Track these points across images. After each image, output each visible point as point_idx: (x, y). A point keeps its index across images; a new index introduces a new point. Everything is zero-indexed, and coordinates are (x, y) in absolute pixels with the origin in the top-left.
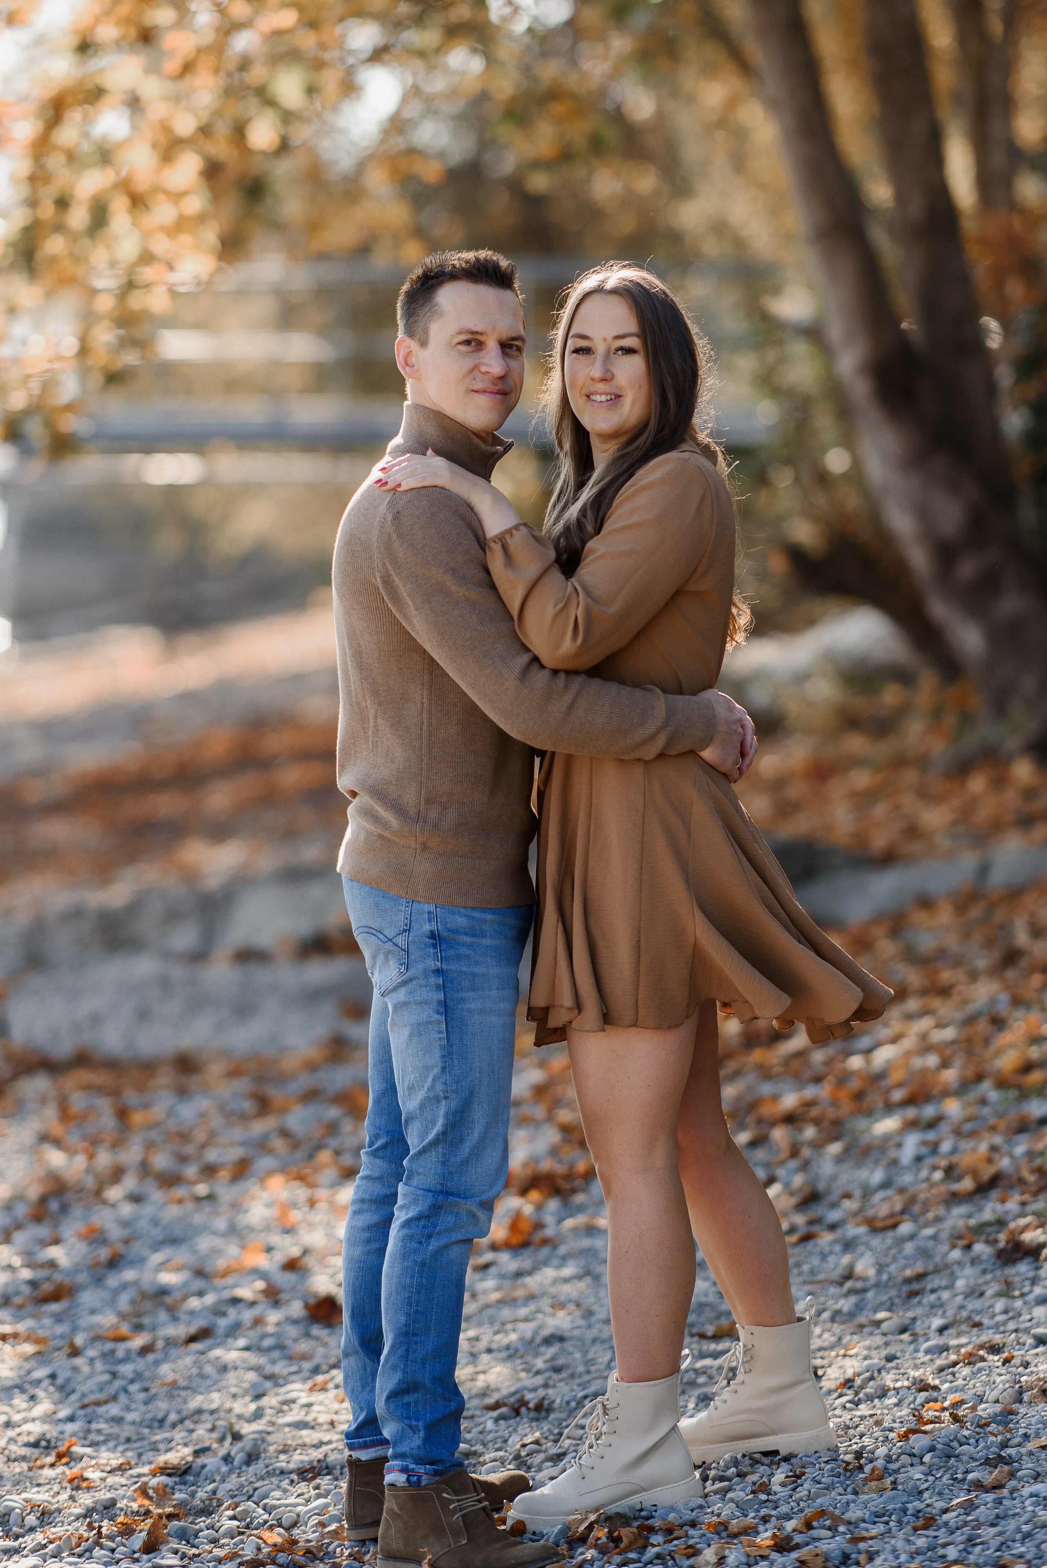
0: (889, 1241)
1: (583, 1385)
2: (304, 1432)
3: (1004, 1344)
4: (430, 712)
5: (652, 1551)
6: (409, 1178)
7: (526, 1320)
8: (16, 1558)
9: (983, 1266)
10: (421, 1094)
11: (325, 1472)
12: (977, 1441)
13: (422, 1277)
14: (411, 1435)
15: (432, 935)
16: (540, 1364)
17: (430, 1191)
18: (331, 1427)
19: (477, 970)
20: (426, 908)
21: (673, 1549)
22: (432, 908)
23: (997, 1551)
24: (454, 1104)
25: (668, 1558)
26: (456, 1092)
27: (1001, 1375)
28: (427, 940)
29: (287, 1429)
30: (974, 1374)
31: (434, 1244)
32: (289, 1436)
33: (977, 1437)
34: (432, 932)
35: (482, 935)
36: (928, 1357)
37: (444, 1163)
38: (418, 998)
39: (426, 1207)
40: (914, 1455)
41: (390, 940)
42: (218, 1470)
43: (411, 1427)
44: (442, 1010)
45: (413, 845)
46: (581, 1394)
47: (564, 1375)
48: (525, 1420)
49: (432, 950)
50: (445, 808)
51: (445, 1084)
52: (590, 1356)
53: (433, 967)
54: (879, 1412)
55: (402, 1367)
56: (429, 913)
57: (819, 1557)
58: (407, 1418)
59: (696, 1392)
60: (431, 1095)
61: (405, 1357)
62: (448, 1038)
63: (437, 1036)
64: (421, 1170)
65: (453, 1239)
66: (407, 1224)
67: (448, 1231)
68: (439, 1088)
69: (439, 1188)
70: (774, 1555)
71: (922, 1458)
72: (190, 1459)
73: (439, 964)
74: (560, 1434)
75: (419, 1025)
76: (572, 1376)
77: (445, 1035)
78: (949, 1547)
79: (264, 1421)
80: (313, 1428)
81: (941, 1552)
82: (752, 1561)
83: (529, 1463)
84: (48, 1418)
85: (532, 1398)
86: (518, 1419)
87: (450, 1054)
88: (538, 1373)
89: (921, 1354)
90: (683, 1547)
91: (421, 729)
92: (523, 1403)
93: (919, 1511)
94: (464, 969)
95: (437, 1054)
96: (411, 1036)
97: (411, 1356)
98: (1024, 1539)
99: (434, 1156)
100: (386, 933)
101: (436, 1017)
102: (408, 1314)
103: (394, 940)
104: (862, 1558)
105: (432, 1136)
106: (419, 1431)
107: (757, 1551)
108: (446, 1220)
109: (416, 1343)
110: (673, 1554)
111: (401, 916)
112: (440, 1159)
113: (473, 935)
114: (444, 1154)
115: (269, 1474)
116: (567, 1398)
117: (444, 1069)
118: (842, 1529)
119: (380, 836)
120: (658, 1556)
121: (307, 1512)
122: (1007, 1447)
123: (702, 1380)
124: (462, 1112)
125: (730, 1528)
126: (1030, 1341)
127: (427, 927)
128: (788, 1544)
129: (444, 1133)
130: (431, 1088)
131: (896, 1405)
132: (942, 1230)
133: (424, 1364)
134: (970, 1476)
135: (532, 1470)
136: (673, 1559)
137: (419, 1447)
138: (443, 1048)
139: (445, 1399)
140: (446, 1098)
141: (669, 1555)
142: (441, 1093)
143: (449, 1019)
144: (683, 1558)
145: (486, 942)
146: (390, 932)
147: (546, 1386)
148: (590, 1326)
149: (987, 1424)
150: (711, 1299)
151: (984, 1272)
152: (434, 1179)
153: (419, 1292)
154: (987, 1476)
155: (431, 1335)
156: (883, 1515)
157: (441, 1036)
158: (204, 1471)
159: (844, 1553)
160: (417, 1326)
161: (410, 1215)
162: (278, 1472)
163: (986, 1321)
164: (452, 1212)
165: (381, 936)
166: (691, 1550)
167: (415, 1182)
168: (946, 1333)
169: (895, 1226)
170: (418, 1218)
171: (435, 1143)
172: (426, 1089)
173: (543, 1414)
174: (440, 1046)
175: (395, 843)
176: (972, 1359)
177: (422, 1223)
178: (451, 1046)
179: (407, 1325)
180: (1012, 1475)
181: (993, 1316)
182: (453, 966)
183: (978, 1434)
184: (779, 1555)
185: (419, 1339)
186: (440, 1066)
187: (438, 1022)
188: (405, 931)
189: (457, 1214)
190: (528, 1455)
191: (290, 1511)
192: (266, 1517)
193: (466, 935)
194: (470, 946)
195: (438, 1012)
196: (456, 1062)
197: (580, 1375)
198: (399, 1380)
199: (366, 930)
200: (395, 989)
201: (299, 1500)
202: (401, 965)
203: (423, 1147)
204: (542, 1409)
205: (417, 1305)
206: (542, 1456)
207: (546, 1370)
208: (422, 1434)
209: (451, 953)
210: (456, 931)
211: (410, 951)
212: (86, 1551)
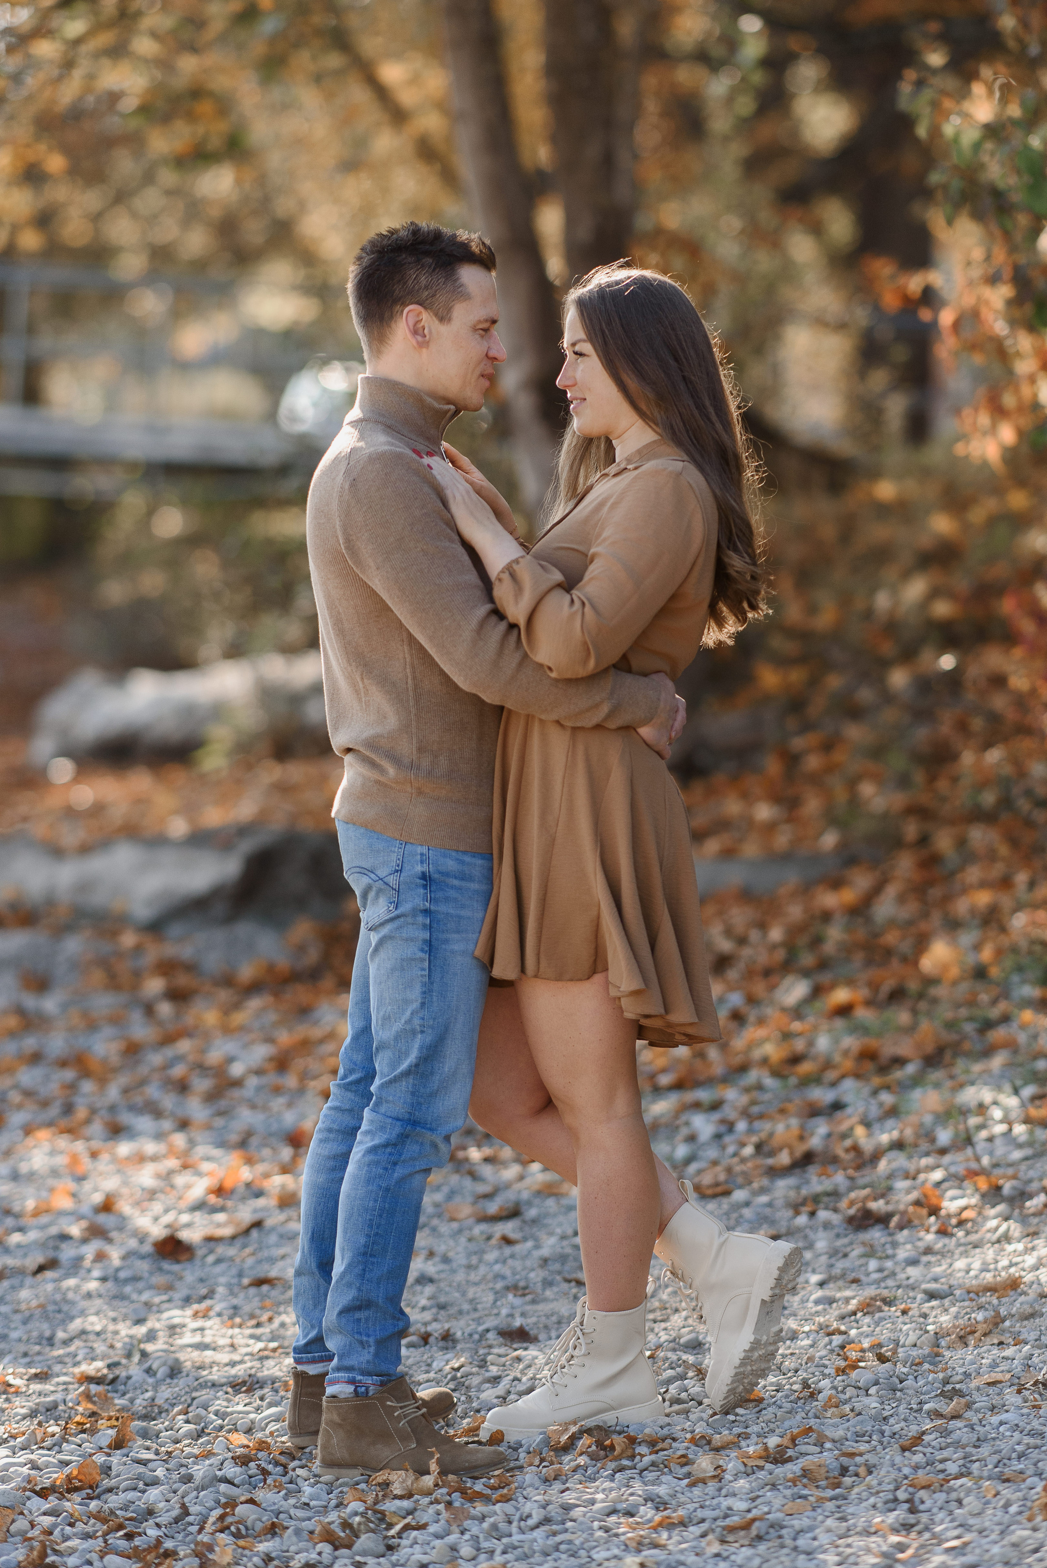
0: (725, 1207)
2: (209, 1353)
3: (895, 1298)
4: (413, 667)
5: (643, 1460)
6: (377, 1104)
9: (836, 1231)
10: (397, 1026)
11: (260, 1385)
12: (916, 1378)
13: (385, 1202)
14: (360, 1349)
15: (424, 876)
17: (398, 1119)
18: (231, 1349)
19: (463, 913)
20: (419, 849)
21: (664, 1458)
22: (424, 850)
23: (996, 1467)
24: (429, 1038)
25: (662, 1466)
26: (432, 1028)
27: (906, 1324)
28: (418, 881)
29: (190, 1349)
30: (877, 1324)
31: (399, 1172)
32: (196, 1355)
33: (916, 1374)
34: (423, 873)
35: (471, 879)
36: (820, 1307)
37: (413, 1094)
38: (404, 935)
39: (394, 1135)
40: (860, 1388)
41: (381, 879)
42: (145, 1381)
43: (361, 1343)
44: (427, 949)
45: (409, 789)
48: (435, 1348)
49: (422, 891)
50: (436, 757)
51: (423, 1019)
53: (422, 907)
54: (797, 1351)
55: (358, 1285)
56: (422, 854)
58: (357, 1333)
60: (408, 1027)
61: (362, 1276)
62: (429, 976)
63: (420, 973)
64: (391, 1098)
65: (418, 1169)
66: (373, 1150)
67: (413, 1159)
68: (417, 1022)
69: (407, 1116)
70: (770, 1466)
71: (867, 1391)
72: (105, 1371)
73: (427, 904)
75: (403, 960)
77: (427, 972)
78: (947, 1463)
79: (161, 1342)
80: (214, 1349)
81: (941, 1467)
83: (466, 1384)
87: (430, 991)
89: (810, 1305)
90: (673, 1457)
91: (407, 683)
93: (895, 1434)
94: (451, 911)
95: (417, 990)
96: (393, 970)
97: (367, 1276)
98: (1019, 1457)
99: (404, 1086)
100: (379, 873)
101: (420, 955)
102: (368, 1236)
103: (385, 880)
104: (862, 1471)
105: (404, 1066)
106: (370, 1346)
107: (749, 1462)
108: (411, 1149)
109: (373, 1263)
110: (665, 1463)
111: (394, 857)
112: (411, 1089)
113: (462, 879)
114: (414, 1085)
117: (423, 1004)
118: (828, 1445)
119: (378, 782)
120: (652, 1464)
121: (261, 1419)
122: (948, 1383)
124: (436, 1046)
125: (714, 1442)
126: (920, 1296)
127: (419, 868)
128: (781, 1457)
129: (417, 1065)
130: (409, 1021)
131: (812, 1346)
132: (775, 1199)
133: (378, 1283)
134: (926, 1407)
136: (668, 1467)
137: (368, 1362)
138: (424, 985)
139: (394, 1318)
140: (422, 1032)
142: (418, 1028)
143: (432, 958)
144: (678, 1467)
145: (474, 886)
146: (382, 872)
149: (920, 1364)
151: (838, 1236)
152: (403, 1108)
153: (380, 1216)
154: (945, 1407)
155: (388, 1257)
156: (864, 1435)
157: (423, 973)
158: (130, 1382)
159: (842, 1466)
160: (376, 1247)
161: (377, 1141)
162: (209, 1384)
163: (863, 1278)
164: (417, 1142)
165: (372, 876)
166: (684, 1460)
167: (383, 1109)
168: (825, 1286)
169: (727, 1193)
170: (386, 1145)
171: (407, 1073)
172: (403, 1021)
174: (422, 982)
175: (391, 788)
176: (870, 1309)
177: (389, 1150)
178: (432, 983)
179: (366, 1246)
180: (968, 1406)
181: (868, 1274)
182: (442, 908)
183: (916, 1371)
184: (775, 1466)
185: (375, 1260)
186: (420, 1001)
187: (422, 960)
188: (397, 871)
189: (422, 1143)
190: (462, 1377)
191: (243, 1418)
192: (220, 1422)
193: (456, 878)
194: (459, 889)
195: (422, 950)
196: (435, 999)
198: (353, 1297)
199: (358, 870)
200: (382, 924)
201: (247, 1408)
202: (391, 903)
203: (395, 1077)
205: (378, 1228)
208: (372, 1349)
209: (440, 895)
210: (447, 874)
211: (401, 891)
212: (54, 1445)
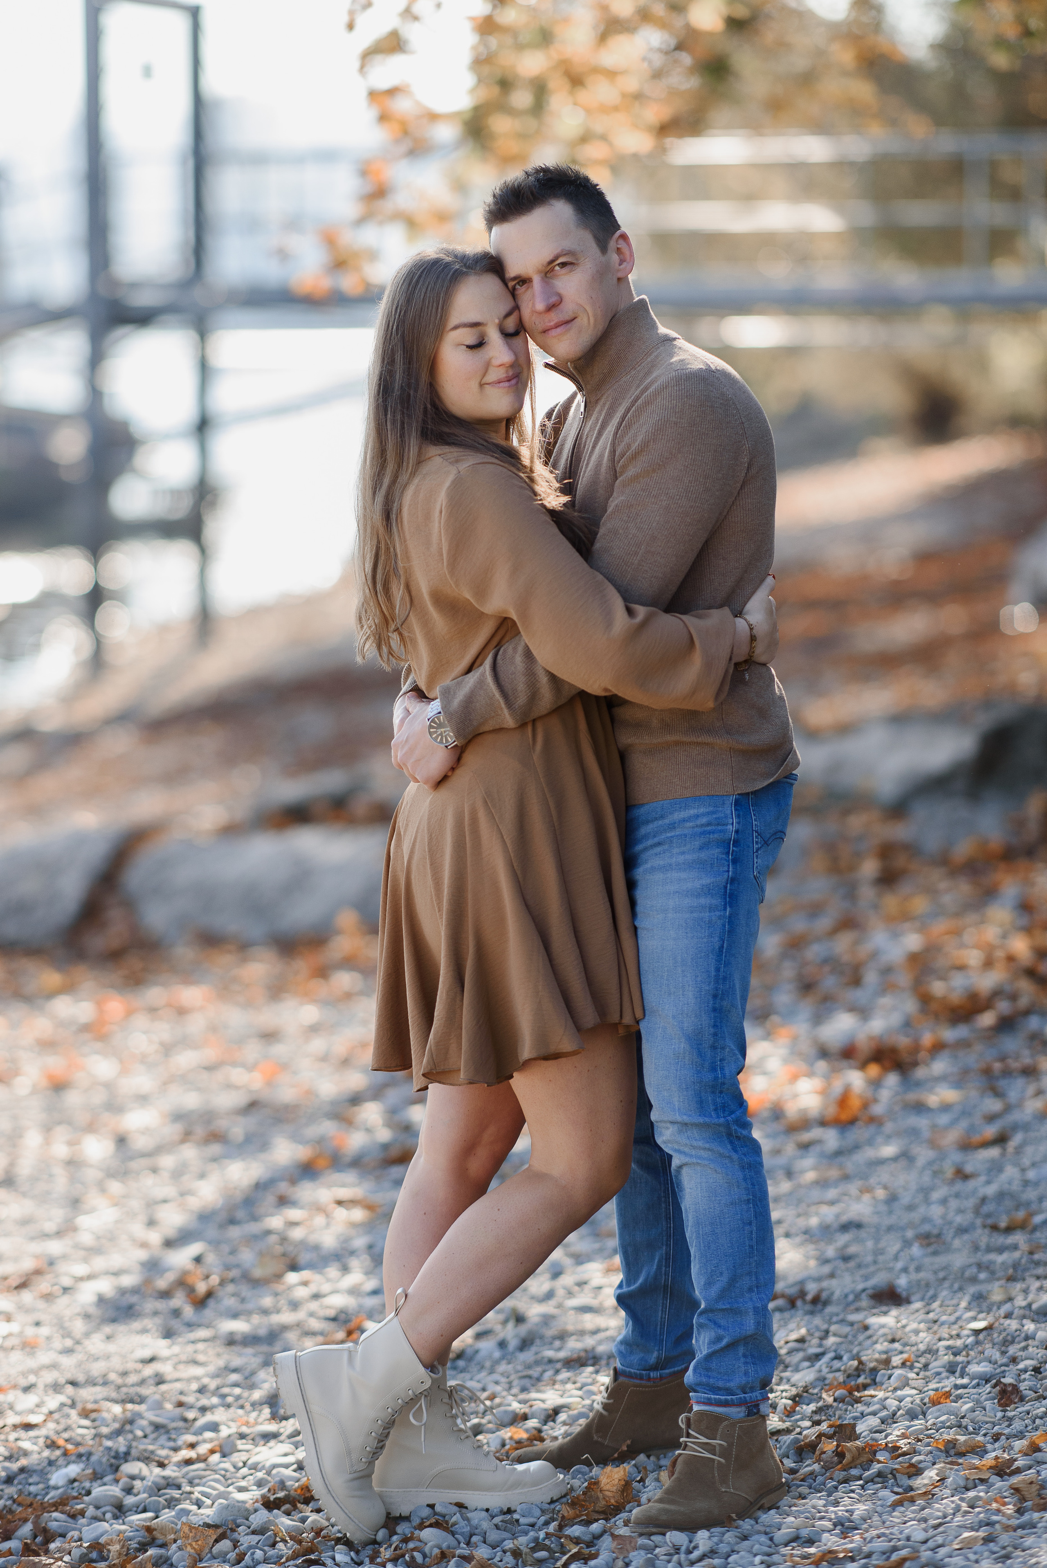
1: (866, 1278)
5: (876, 1468)
7: (832, 1203)
8: (272, 1443)
11: (590, 1362)
16: (830, 1252)
21: (896, 1466)
25: (890, 1476)
32: (570, 1322)
42: (490, 1356)
46: (860, 1287)
47: (852, 1264)
52: (882, 1244)
57: (1033, 1485)
59: (972, 1289)
70: (994, 1479)
74: (827, 1332)
76: (859, 1266)
79: (553, 1302)
80: (594, 1313)
82: (970, 1485)
84: (353, 1291)
85: (812, 1288)
86: (793, 1311)
88: (827, 1261)
90: (907, 1465)
92: (802, 1294)
107: (976, 1473)
110: (895, 1472)
115: (537, 1363)
116: (846, 1290)
120: (880, 1474)
123: (982, 1276)
128: (1010, 1467)
135: (789, 1369)
136: (895, 1477)
141: (891, 1473)
147: (832, 1275)
148: (890, 1212)
150: (1016, 1187)
166: (913, 1470)
173: (819, 1307)
184: (999, 1478)
197: (867, 1266)
204: (818, 1302)
206: (801, 1355)
207: (835, 1259)
